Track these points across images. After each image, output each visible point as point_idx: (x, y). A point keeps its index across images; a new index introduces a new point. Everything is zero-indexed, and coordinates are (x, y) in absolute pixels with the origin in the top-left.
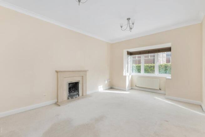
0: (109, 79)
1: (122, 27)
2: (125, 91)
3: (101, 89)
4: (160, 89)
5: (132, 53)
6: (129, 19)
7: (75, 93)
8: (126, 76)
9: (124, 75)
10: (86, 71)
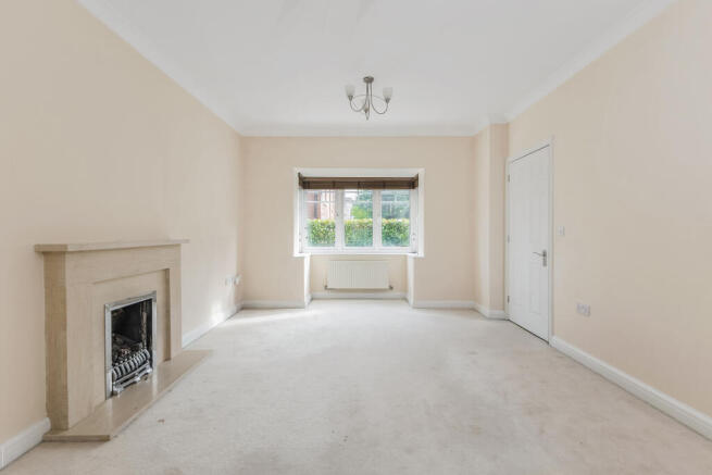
0: (237, 275)
1: (351, 97)
2: (301, 307)
3: (218, 316)
4: (391, 288)
5: (309, 182)
6: (369, 80)
7: (138, 358)
8: (302, 259)
9: (296, 254)
10: (176, 246)
